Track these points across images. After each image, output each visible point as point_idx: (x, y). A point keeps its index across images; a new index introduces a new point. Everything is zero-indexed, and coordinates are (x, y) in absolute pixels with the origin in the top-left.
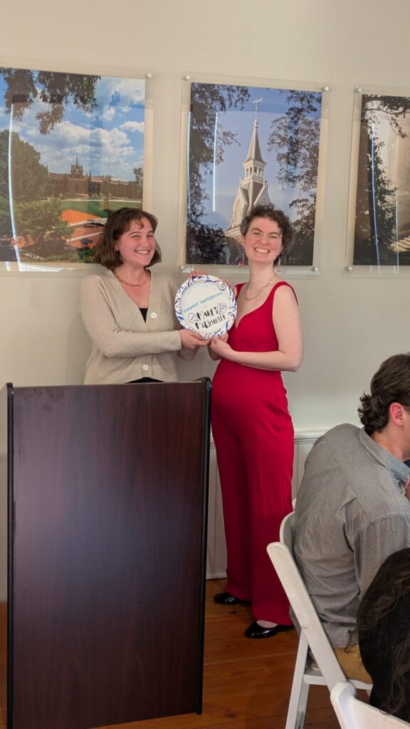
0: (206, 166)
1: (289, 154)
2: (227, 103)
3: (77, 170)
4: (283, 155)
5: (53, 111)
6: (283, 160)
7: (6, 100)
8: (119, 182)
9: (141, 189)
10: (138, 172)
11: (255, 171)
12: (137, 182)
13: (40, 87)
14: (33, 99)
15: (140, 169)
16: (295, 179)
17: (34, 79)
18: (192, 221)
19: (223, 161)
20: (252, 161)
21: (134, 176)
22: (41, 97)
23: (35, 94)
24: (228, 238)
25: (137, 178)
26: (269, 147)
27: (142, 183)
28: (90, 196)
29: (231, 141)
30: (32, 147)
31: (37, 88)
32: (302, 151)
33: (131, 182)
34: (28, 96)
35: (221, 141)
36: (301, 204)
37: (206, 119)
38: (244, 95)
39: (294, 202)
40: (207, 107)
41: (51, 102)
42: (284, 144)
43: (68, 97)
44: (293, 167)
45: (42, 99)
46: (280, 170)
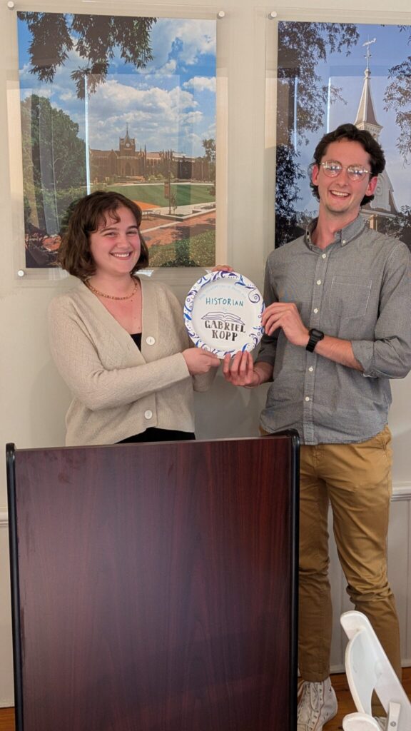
0: (299, 133)
2: (328, 47)
3: (127, 145)
4: (406, 115)
5: (93, 66)
6: (405, 122)
7: (32, 55)
8: (184, 158)
9: (213, 167)
10: (209, 145)
12: (208, 158)
13: (75, 36)
14: (67, 52)
15: (212, 141)
17: (68, 26)
18: (282, 207)
19: (322, 125)
20: (362, 125)
21: (204, 149)
22: (77, 50)
23: (70, 44)
25: (207, 152)
26: (385, 104)
27: (214, 159)
28: (146, 179)
29: (333, 98)
30: (68, 117)
31: (71, 38)
33: (200, 158)
34: (61, 49)
35: (321, 100)
37: (299, 69)
38: (351, 35)
40: (300, 53)
41: (90, 56)
42: (407, 100)
43: (113, 48)
45: (79, 52)
46: (402, 135)
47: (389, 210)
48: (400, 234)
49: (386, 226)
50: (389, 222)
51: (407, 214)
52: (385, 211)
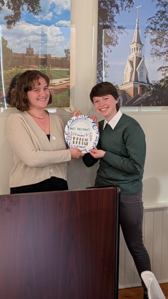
0: (108, 47)
1: (157, 39)
2: (120, 8)
3: (30, 51)
4: (154, 40)
5: (14, 14)
6: (154, 43)
8: (56, 58)
9: (69, 62)
10: (67, 51)
11: (137, 50)
12: (67, 58)
14: (2, 7)
15: (68, 50)
16: (161, 54)
19: (118, 44)
20: (135, 44)
21: (65, 54)
22: (7, 6)
24: (121, 90)
25: (66, 55)
26: (145, 35)
27: (69, 58)
28: (39, 67)
29: (122, 32)
32: (165, 37)
33: (63, 57)
35: (117, 32)
36: (164, 69)
37: (107, 18)
38: (130, 3)
39: (161, 68)
40: (108, 11)
41: (13, 9)
42: (154, 33)
43: (23, 6)
44: (160, 47)
45: (7, 7)
46: (152, 49)
47: (147, 82)
48: (151, 93)
49: (145, 89)
50: (147, 88)
51: (154, 84)
52: (145, 83)
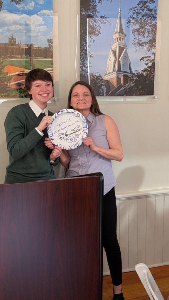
0: (90, 37)
1: (139, 29)
3: (12, 41)
4: (136, 30)
6: (136, 33)
8: (38, 48)
9: (52, 52)
10: (50, 41)
11: (120, 40)
12: (50, 48)
15: (51, 40)
16: (143, 44)
18: (83, 71)
19: (100, 33)
20: (118, 34)
21: (48, 43)
24: (104, 80)
25: (49, 45)
26: (127, 25)
27: (52, 48)
28: (21, 57)
29: (105, 22)
32: (147, 27)
33: (46, 47)
35: (100, 22)
36: (147, 59)
37: (90, 8)
39: (143, 58)
42: (136, 23)
44: (142, 37)
46: (135, 39)
47: (129, 72)
48: (134, 83)
49: (128, 79)
50: (129, 78)
51: (137, 74)
52: (128, 73)
